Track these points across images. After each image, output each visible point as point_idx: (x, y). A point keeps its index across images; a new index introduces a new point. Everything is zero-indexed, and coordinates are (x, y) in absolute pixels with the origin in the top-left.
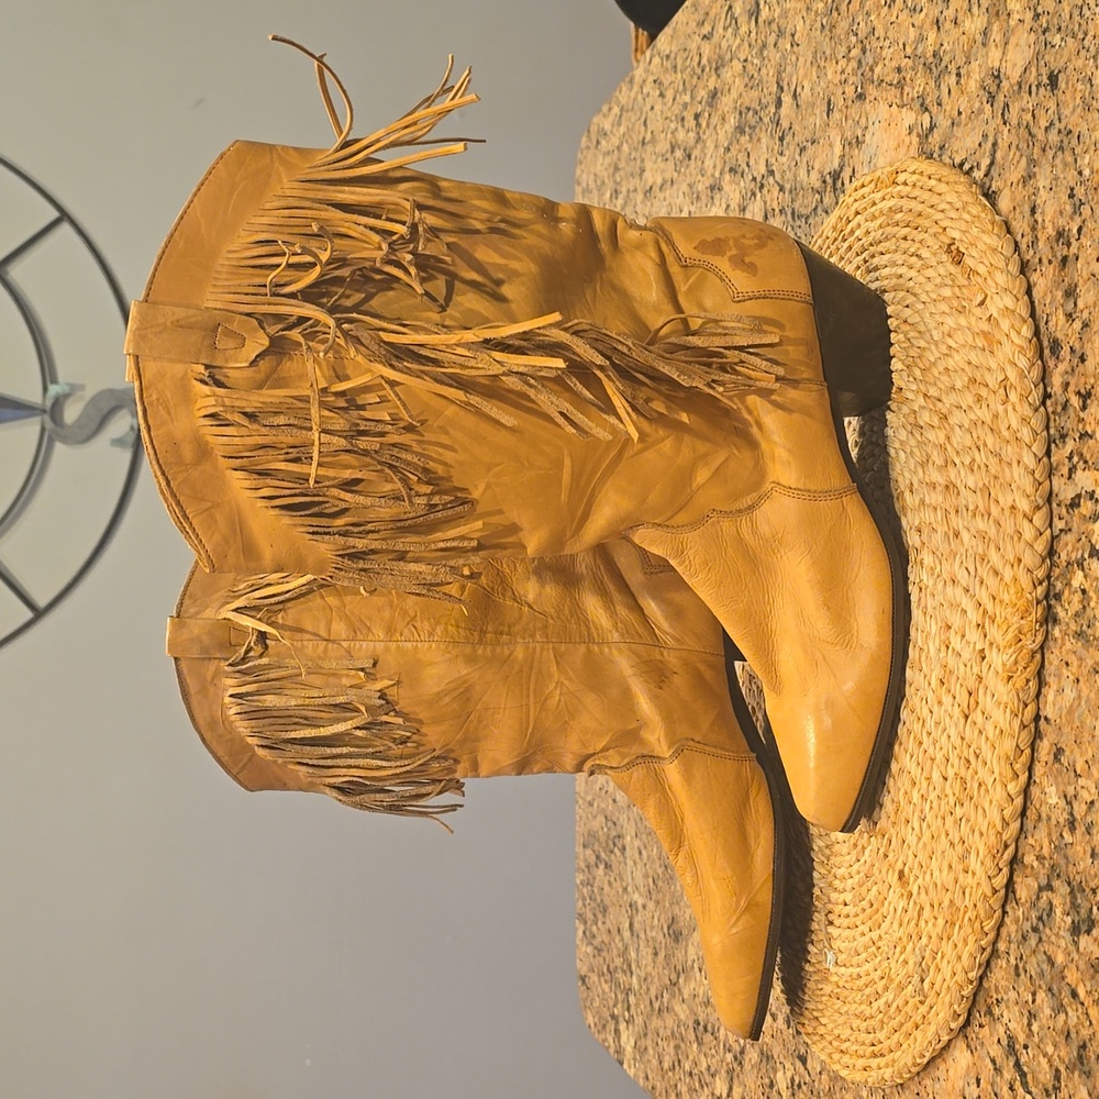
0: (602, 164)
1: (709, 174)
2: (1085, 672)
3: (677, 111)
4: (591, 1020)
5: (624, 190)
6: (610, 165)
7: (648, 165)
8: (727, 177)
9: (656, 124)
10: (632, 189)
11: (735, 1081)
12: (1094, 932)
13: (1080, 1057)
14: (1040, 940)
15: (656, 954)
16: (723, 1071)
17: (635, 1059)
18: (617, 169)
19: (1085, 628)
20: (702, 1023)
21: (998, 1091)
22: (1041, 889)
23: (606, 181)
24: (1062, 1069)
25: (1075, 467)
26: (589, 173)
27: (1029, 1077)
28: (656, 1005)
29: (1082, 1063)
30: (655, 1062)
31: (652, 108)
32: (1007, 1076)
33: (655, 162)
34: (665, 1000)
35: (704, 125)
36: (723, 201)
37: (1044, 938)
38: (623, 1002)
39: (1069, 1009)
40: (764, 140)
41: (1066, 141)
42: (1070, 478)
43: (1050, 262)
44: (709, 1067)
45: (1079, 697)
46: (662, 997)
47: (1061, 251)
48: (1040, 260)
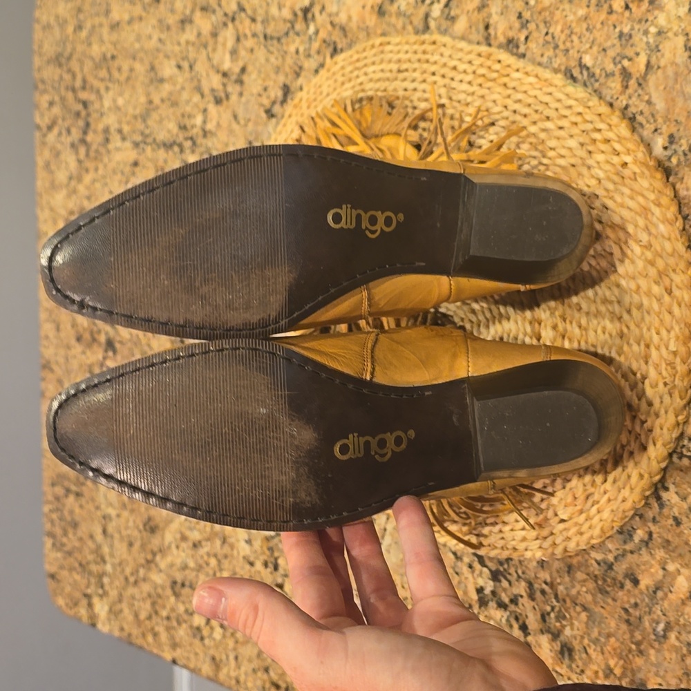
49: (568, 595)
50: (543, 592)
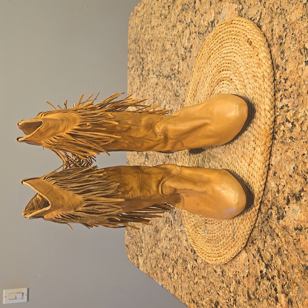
0: (138, 20)
1: (172, 22)
2: (283, 152)
3: (162, 5)
4: (129, 257)
5: (145, 27)
6: (140, 20)
7: (153, 20)
8: (178, 23)
9: (155, 8)
10: (147, 27)
11: (175, 268)
12: (284, 219)
13: (279, 251)
14: (268, 222)
15: (151, 237)
16: (171, 266)
17: (143, 266)
18: (142, 21)
19: (284, 140)
20: (165, 254)
21: (254, 262)
22: (269, 209)
23: (139, 25)
24: (273, 255)
25: (282, 98)
26: (133, 23)
27: (264, 258)
28: (150, 251)
29: (279, 253)
30: (150, 266)
31: (154, 4)
32: (257, 258)
33: (155, 19)
34: (153, 249)
35: (171, 8)
36: (177, 30)
37: (269, 221)
38: (140, 251)
39: (276, 239)
40: (190, 13)
41: (282, 12)
42: (281, 101)
43: (277, 44)
44: (167, 265)
45: (282, 158)
46: (152, 248)
47: (280, 41)
48: (274, 44)
49: (291, 278)
50: (283, 276)
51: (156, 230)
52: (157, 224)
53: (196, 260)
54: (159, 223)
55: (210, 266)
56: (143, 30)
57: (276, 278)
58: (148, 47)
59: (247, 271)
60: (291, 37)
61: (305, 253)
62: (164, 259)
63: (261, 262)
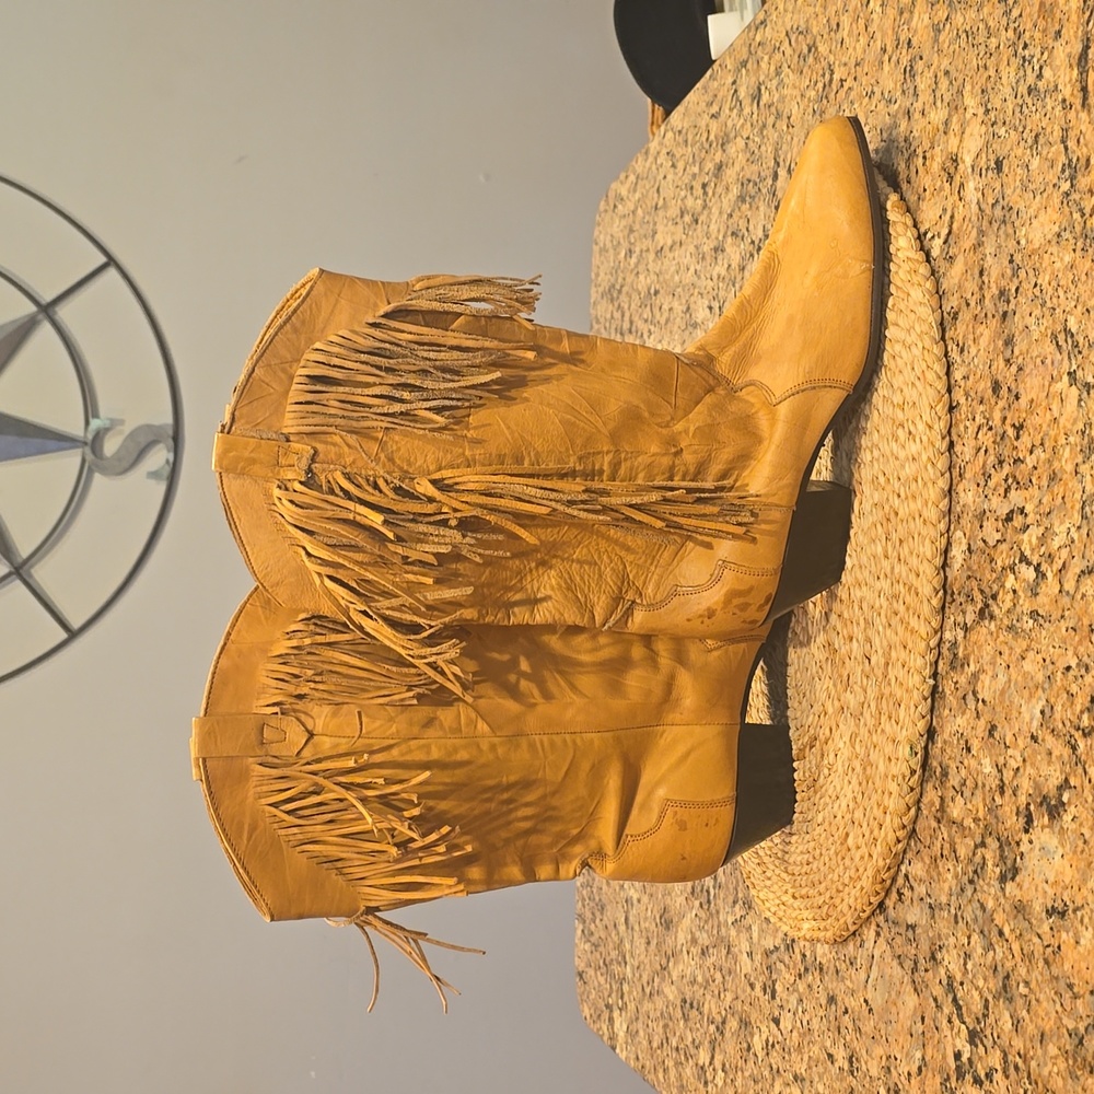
0: (618, 227)
1: (713, 237)
2: (1014, 659)
3: (687, 181)
4: (587, 1012)
5: (638, 250)
6: (625, 227)
7: (660, 228)
8: (729, 240)
9: (668, 191)
10: (645, 249)
11: (717, 1050)
12: (1017, 878)
13: (1005, 986)
14: (975, 889)
15: (648, 943)
16: (706, 1043)
17: (626, 1043)
18: (631, 231)
19: (1015, 622)
20: (688, 1001)
21: (939, 1025)
22: (976, 847)
23: (622, 241)
24: (990, 999)
25: (1009, 487)
26: (606, 234)
27: (964, 1009)
28: (648, 991)
29: (1006, 992)
30: (645, 1043)
31: (665, 177)
32: (946, 1011)
33: (666, 225)
34: (656, 984)
35: (710, 193)
36: (725, 261)
37: (978, 888)
38: (617, 991)
39: (996, 947)
40: (762, 209)
41: (1008, 216)
42: (1005, 497)
43: (994, 316)
44: (694, 1040)
45: (1010, 681)
46: (653, 981)
47: (1002, 307)
48: (986, 315)
50: (1017, 1068)
51: (663, 920)
52: (668, 901)
53: (777, 1021)
54: (673, 894)
55: (817, 1038)
56: (633, 261)
57: (998, 1077)
58: (647, 313)
59: (918, 1055)
60: (1030, 295)
61: (1076, 990)
62: (686, 1018)
63: (956, 1022)
